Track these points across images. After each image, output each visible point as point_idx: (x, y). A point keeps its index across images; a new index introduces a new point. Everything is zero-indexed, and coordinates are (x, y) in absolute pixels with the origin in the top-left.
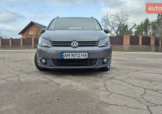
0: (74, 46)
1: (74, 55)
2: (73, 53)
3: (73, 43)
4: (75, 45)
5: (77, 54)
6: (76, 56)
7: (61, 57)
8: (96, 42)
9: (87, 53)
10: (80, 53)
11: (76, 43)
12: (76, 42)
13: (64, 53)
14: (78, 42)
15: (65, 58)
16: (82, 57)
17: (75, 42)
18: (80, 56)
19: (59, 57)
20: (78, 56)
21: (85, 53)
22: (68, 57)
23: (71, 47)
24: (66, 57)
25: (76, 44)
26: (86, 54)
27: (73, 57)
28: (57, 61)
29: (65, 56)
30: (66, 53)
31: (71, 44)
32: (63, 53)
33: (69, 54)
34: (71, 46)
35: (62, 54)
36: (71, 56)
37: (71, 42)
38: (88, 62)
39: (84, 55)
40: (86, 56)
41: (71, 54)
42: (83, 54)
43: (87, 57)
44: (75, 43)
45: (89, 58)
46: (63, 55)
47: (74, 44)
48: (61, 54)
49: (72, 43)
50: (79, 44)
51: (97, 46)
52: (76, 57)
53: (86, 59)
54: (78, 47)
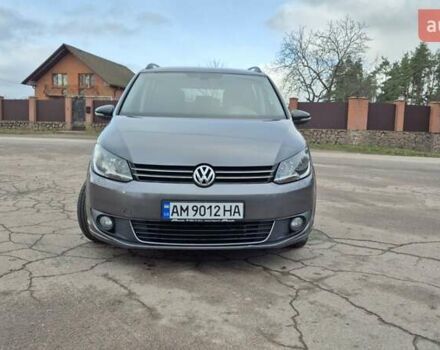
0: (201, 179)
1: (202, 209)
2: (199, 205)
3: (199, 171)
4: (204, 177)
5: (211, 207)
6: (208, 211)
7: (162, 214)
8: (270, 168)
9: (241, 205)
10: (221, 205)
11: (209, 171)
12: (208, 168)
13: (172, 204)
14: (215, 168)
15: (175, 217)
16: (227, 217)
17: (204, 169)
18: (221, 212)
19: (154, 216)
20: (213, 213)
21: (234, 205)
23: (194, 185)
24: (175, 215)
25: (207, 175)
26: (237, 206)
27: (198, 217)
28: (148, 226)
29: (173, 212)
30: (178, 205)
31: (191, 174)
32: (168, 204)
33: (184, 205)
34: (191, 181)
35: (166, 207)
36: (191, 213)
37: (193, 168)
38: (245, 230)
39: (230, 211)
40: (237, 215)
41: (191, 205)
42: (228, 208)
43: (241, 217)
44: (204, 173)
45: (247, 218)
46: (168, 210)
47: (201, 175)
48: (162, 207)
49: (196, 172)
50: (217, 175)
51: (272, 180)
52: (207, 216)
53: (237, 223)
54: (216, 186)
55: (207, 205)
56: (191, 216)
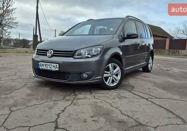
1: (47, 65)
9: (58, 65)
10: (52, 64)
11: (52, 52)
20: (50, 67)
24: (41, 67)
27: (46, 68)
31: (47, 53)
32: (39, 62)
34: (46, 55)
36: (44, 66)
39: (55, 67)
41: (44, 63)
44: (50, 52)
46: (39, 65)
47: (49, 53)
49: (48, 52)
50: (54, 53)
51: (72, 57)
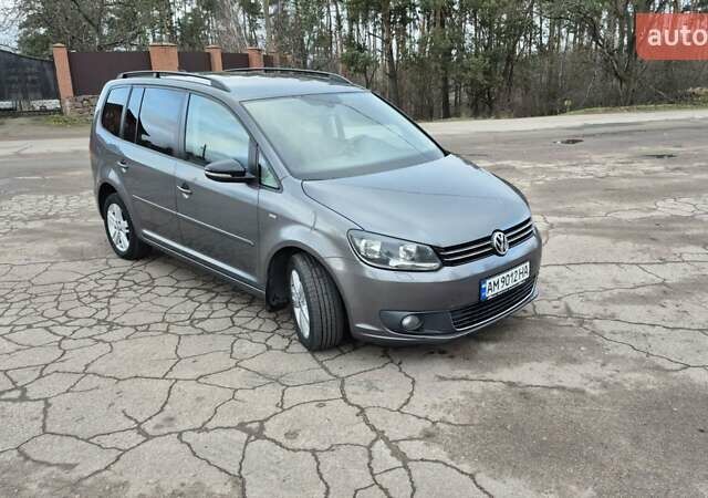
2: (505, 275)
3: (497, 239)
5: (512, 274)
6: (511, 279)
7: (480, 295)
9: (528, 264)
10: (517, 269)
11: (503, 237)
12: (501, 234)
13: (488, 282)
14: (505, 232)
15: (489, 295)
16: (521, 280)
17: (500, 236)
18: (518, 276)
19: (475, 299)
21: (524, 266)
22: (496, 291)
25: (504, 241)
26: (526, 266)
27: (505, 287)
30: (492, 280)
31: (490, 245)
32: (485, 283)
33: (495, 279)
35: (483, 286)
36: (500, 284)
39: (523, 272)
40: (526, 274)
42: (521, 270)
48: (480, 286)
50: (508, 239)
52: (511, 284)
55: (509, 273)
56: (502, 288)
